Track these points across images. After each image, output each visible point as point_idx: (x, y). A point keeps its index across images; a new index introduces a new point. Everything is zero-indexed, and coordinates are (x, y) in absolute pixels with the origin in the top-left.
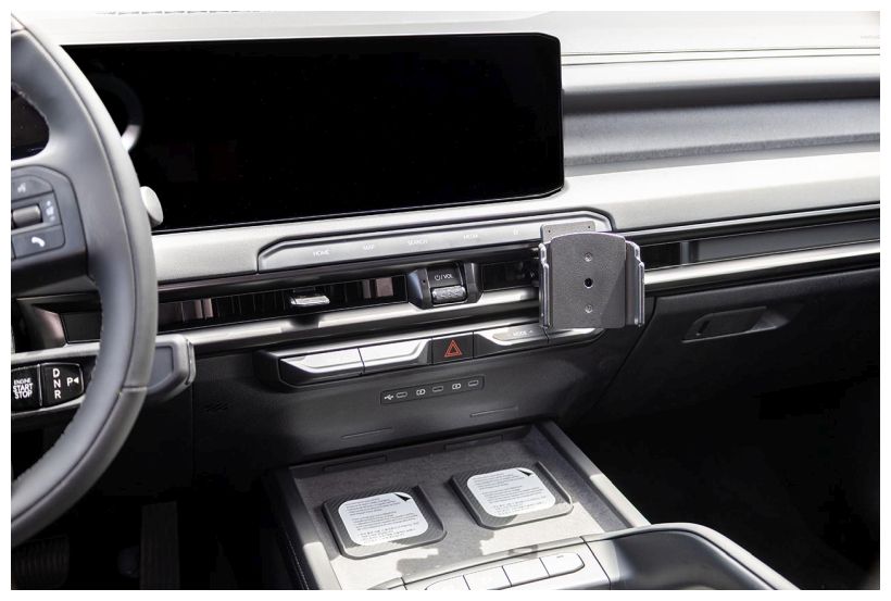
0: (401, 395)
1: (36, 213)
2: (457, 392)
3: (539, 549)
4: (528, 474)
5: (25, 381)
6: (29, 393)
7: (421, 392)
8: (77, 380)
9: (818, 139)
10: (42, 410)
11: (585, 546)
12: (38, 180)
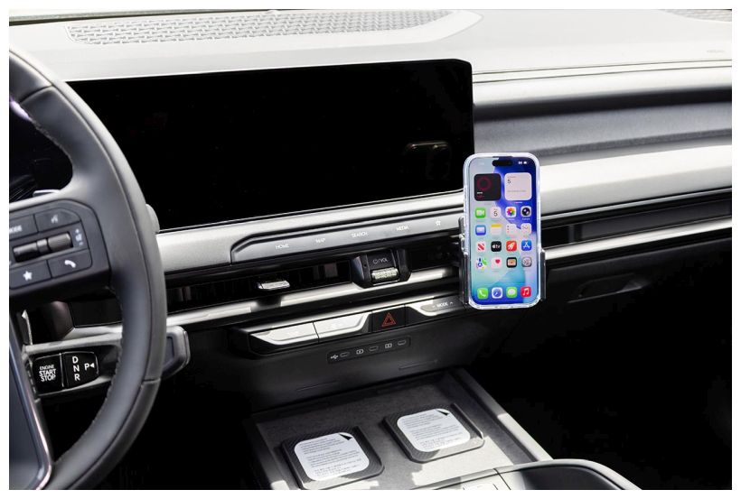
0: (343, 355)
1: (67, 239)
2: (389, 351)
3: (462, 480)
4: (446, 414)
5: (49, 367)
6: (53, 377)
7: (360, 352)
8: (93, 365)
9: (674, 136)
10: (64, 391)
11: (498, 476)
12: (68, 212)
